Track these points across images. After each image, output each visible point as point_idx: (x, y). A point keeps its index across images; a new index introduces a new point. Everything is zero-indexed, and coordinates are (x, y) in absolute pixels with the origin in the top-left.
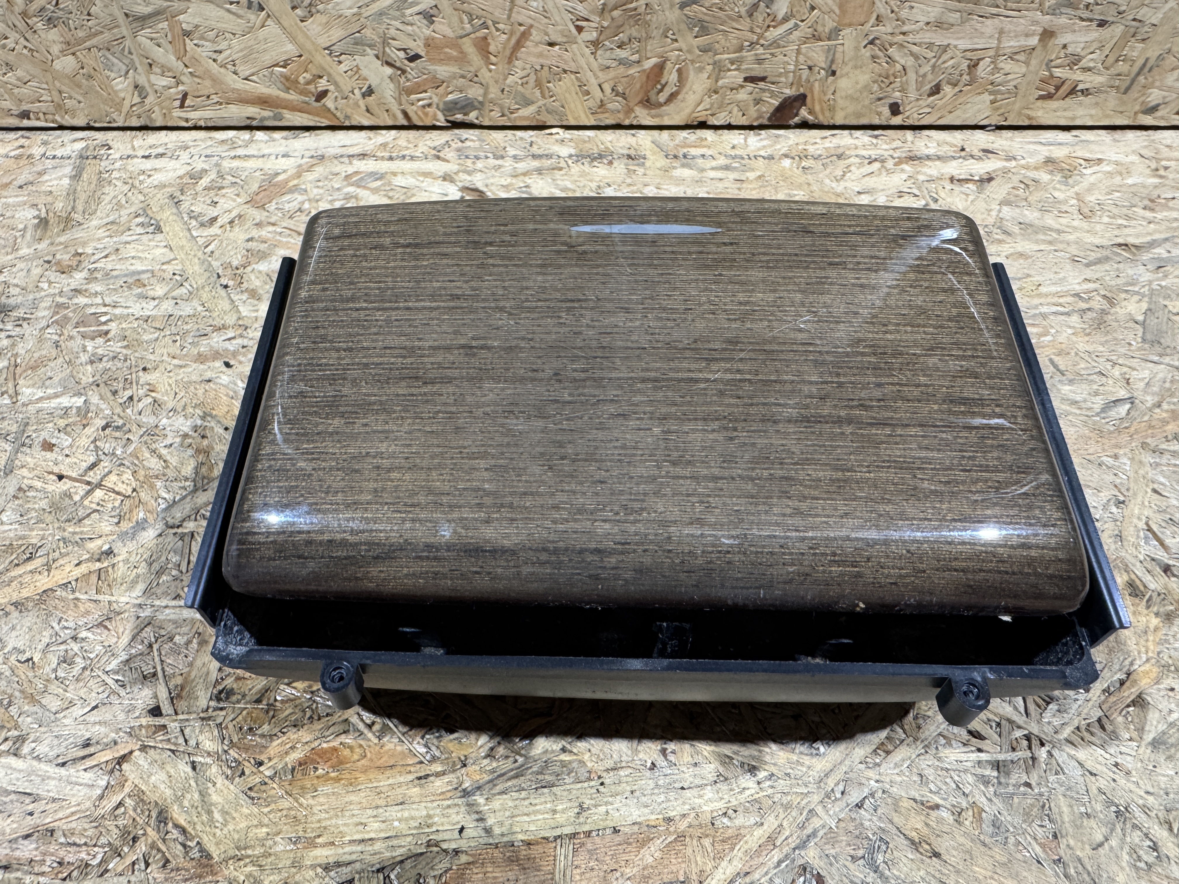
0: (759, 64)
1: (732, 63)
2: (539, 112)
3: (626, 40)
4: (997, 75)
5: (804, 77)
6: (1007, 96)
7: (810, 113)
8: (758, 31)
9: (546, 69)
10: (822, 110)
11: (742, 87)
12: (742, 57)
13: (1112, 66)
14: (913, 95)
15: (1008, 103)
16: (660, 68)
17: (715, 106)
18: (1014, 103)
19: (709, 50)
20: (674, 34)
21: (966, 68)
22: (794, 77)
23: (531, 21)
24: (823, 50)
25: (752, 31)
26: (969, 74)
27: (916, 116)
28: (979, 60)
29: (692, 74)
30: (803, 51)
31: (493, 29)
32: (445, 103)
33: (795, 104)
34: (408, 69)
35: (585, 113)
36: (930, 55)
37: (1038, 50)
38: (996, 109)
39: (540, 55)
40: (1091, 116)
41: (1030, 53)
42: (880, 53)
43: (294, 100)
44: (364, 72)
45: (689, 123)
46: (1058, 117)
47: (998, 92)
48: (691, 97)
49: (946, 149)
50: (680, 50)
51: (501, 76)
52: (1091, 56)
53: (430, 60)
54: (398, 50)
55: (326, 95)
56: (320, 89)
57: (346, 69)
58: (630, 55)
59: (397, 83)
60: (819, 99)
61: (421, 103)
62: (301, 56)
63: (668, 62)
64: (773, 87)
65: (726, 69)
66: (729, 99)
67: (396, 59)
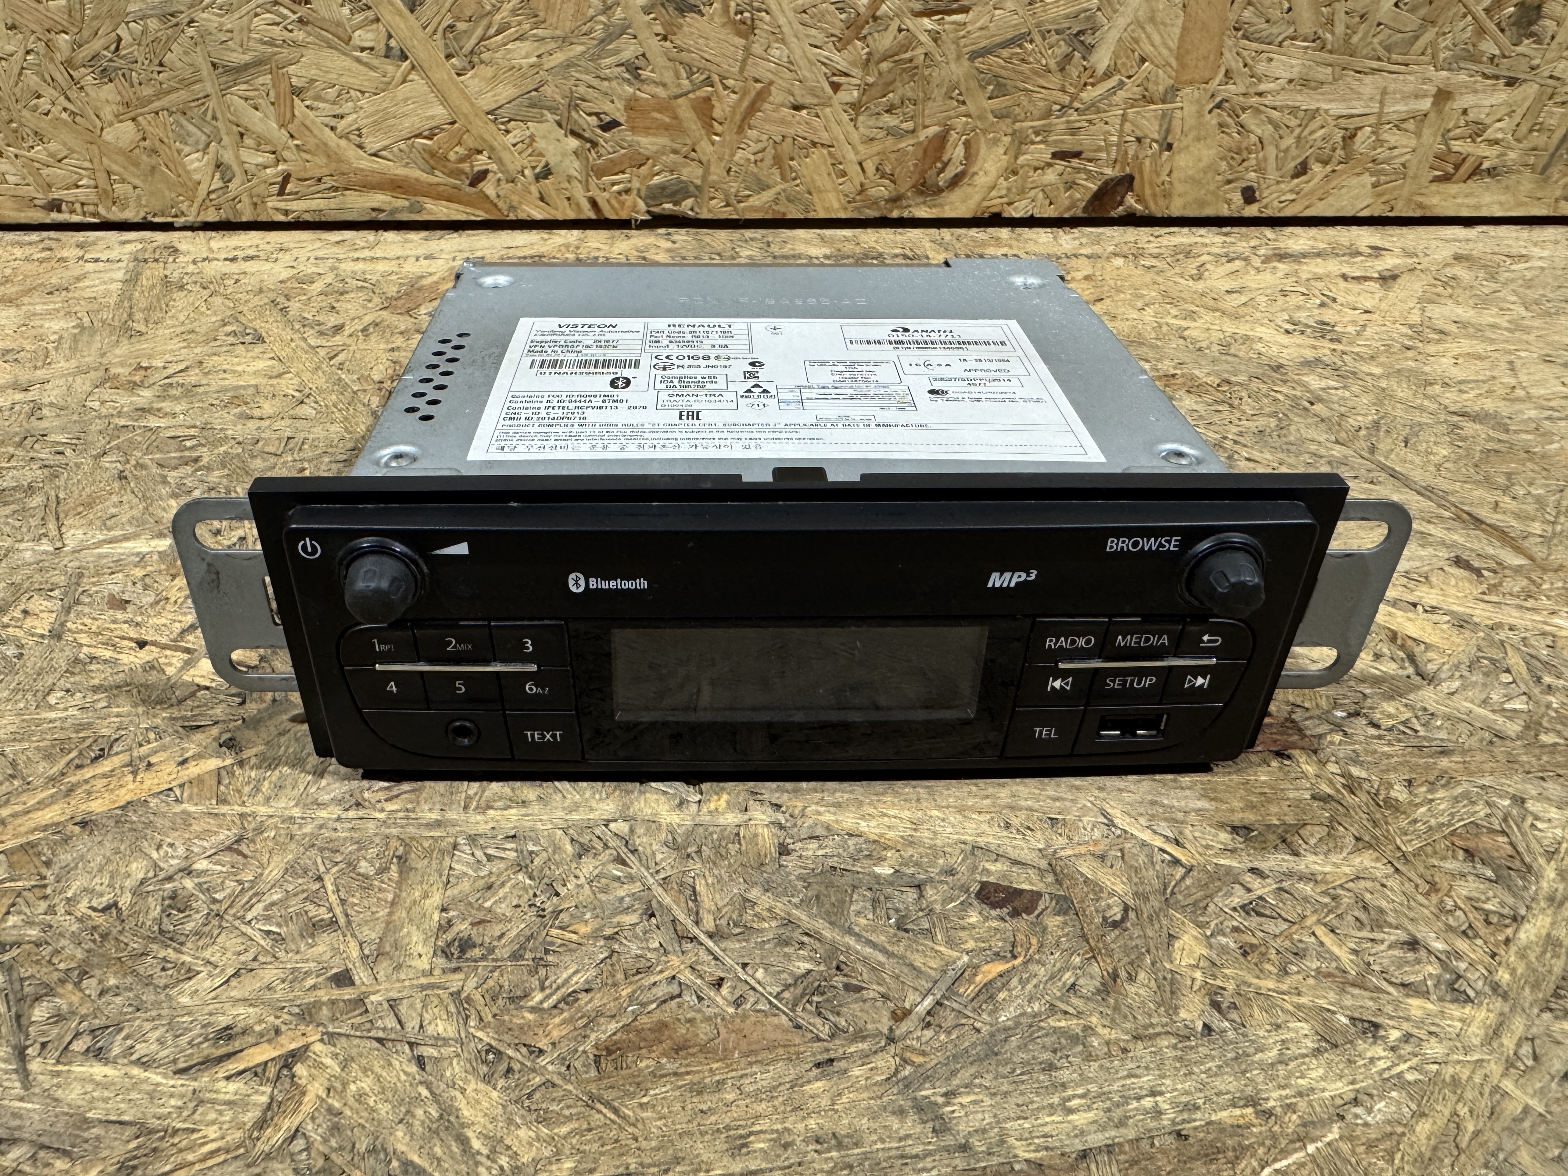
0: (1072, 135)
1: (1037, 134)
2: (776, 201)
3: (897, 101)
4: (1379, 150)
5: (1131, 153)
6: (1393, 177)
7: (1138, 201)
8: (1072, 90)
9: (789, 141)
10: (1155, 196)
11: (1050, 165)
12: (1050, 125)
13: (1525, 138)
14: (1272, 176)
15: (1394, 188)
16: (941, 140)
17: (1014, 190)
18: (1402, 186)
19: (1007, 116)
20: (960, 94)
21: (1340, 140)
22: (1118, 151)
23: (770, 76)
24: (1156, 117)
25: (1063, 90)
26: (1344, 148)
27: (1275, 203)
28: (1357, 129)
29: (983, 150)
30: (1130, 117)
31: (720, 87)
32: (648, 187)
33: (1119, 189)
34: (601, 141)
35: (839, 201)
36: (1293, 122)
37: (1432, 116)
38: (1380, 195)
39: (783, 122)
40: (1501, 204)
41: (1422, 121)
42: (1229, 120)
43: (438, 184)
44: (540, 144)
45: (979, 215)
46: (1459, 205)
47: (1382, 172)
48: (981, 180)
49: (1322, 245)
50: (968, 116)
51: (727, 151)
52: (1499, 125)
53: (633, 129)
54: (590, 115)
55: (484, 178)
56: (477, 169)
57: (515, 141)
58: (902, 122)
59: (584, 161)
60: (1151, 181)
61: (616, 188)
62: (454, 123)
63: (953, 132)
64: (1090, 166)
65: (1028, 140)
66: (1033, 182)
67: (585, 127)
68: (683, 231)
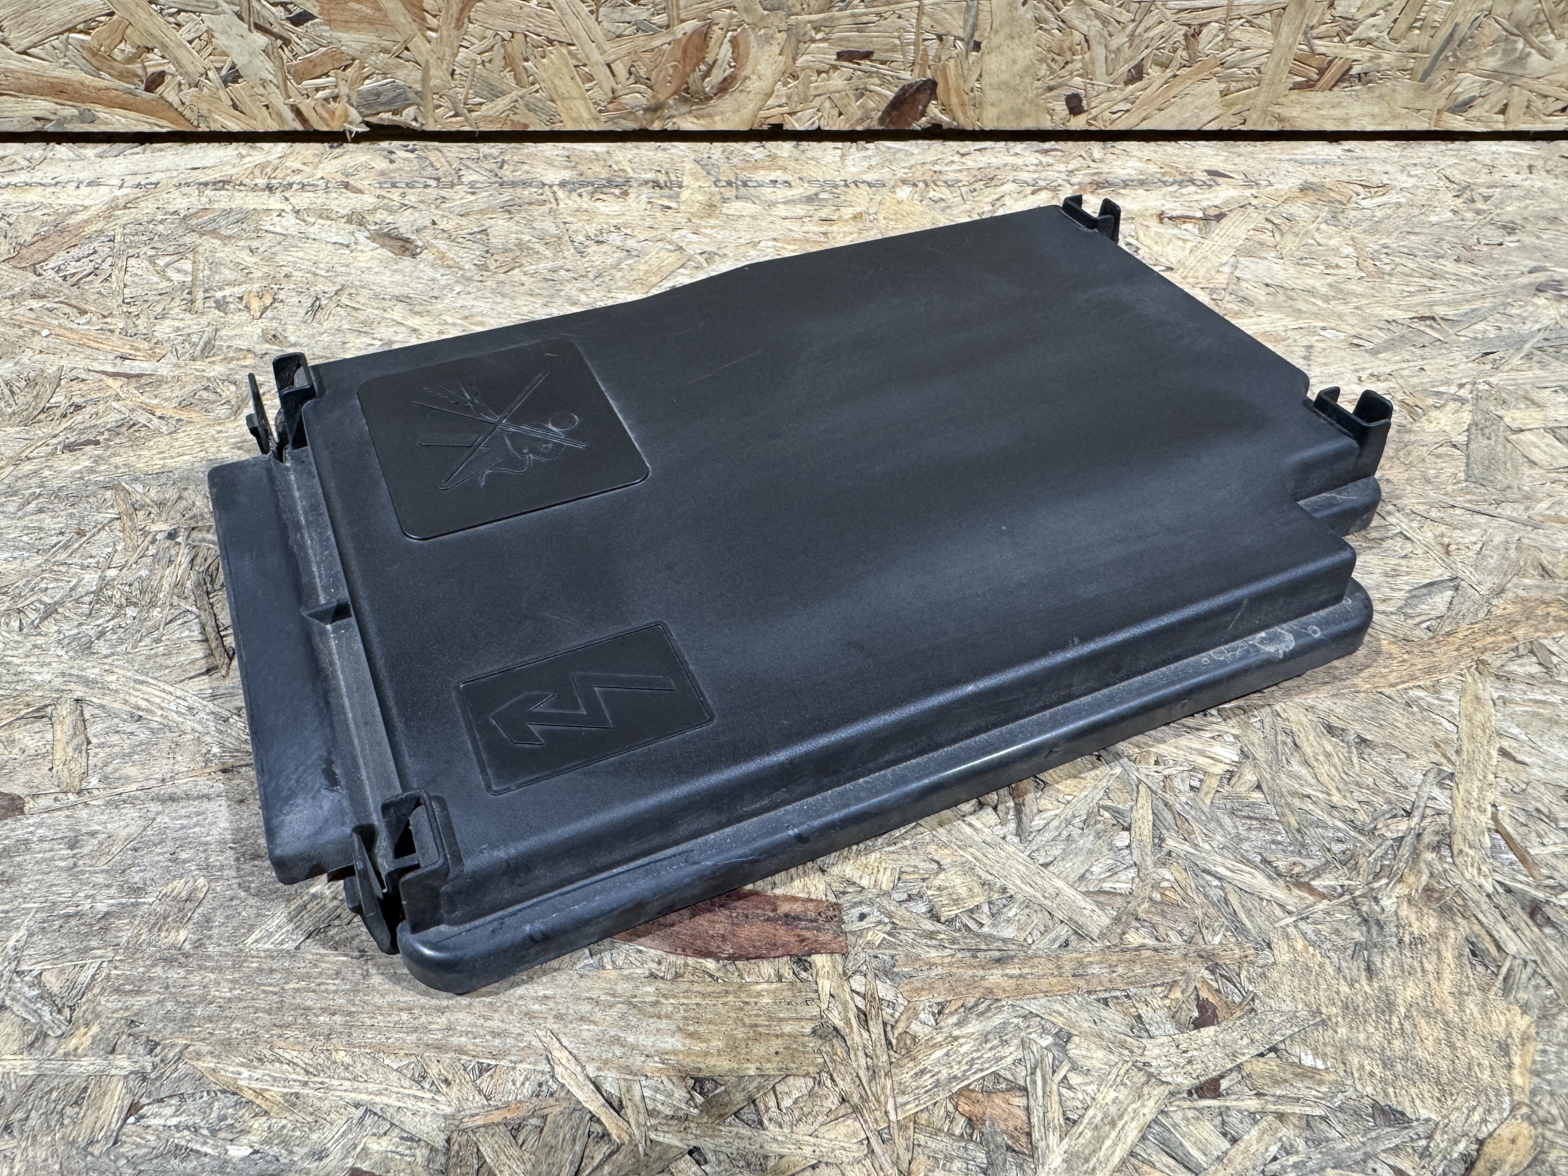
0: (860, 31)
1: (817, 30)
2: (513, 109)
4: (1229, 51)
5: (932, 53)
6: (1246, 84)
7: (944, 111)
9: (519, 37)
10: (963, 105)
11: (835, 68)
12: (832, 19)
13: (1404, 36)
14: (1102, 82)
15: (1249, 96)
16: (703, 37)
17: (795, 98)
18: (1257, 94)
19: (779, 8)
21: (1182, 39)
22: (916, 51)
24: (960, 9)
26: (1186, 49)
27: (1106, 114)
28: (1202, 25)
29: (754, 50)
30: (928, 10)
32: (359, 93)
33: (921, 96)
34: (294, 37)
35: (589, 109)
36: (1126, 17)
37: (1291, 9)
38: (1231, 105)
39: (509, 14)
40: (1373, 116)
41: (1280, 15)
42: (1048, 14)
43: (107, 89)
44: (221, 41)
45: (756, 126)
46: (1323, 117)
47: (1232, 77)
48: (755, 85)
49: (1152, 169)
50: (732, 7)
51: (448, 51)
52: (1373, 20)
53: (329, 22)
54: (274, 4)
55: (162, 82)
56: (150, 70)
57: (190, 37)
58: (653, 14)
59: (277, 62)
60: (957, 89)
61: (320, 94)
62: (112, 14)
63: (715, 28)
64: (884, 69)
65: (807, 38)
66: (816, 88)
67: (272, 20)
68: (409, 145)
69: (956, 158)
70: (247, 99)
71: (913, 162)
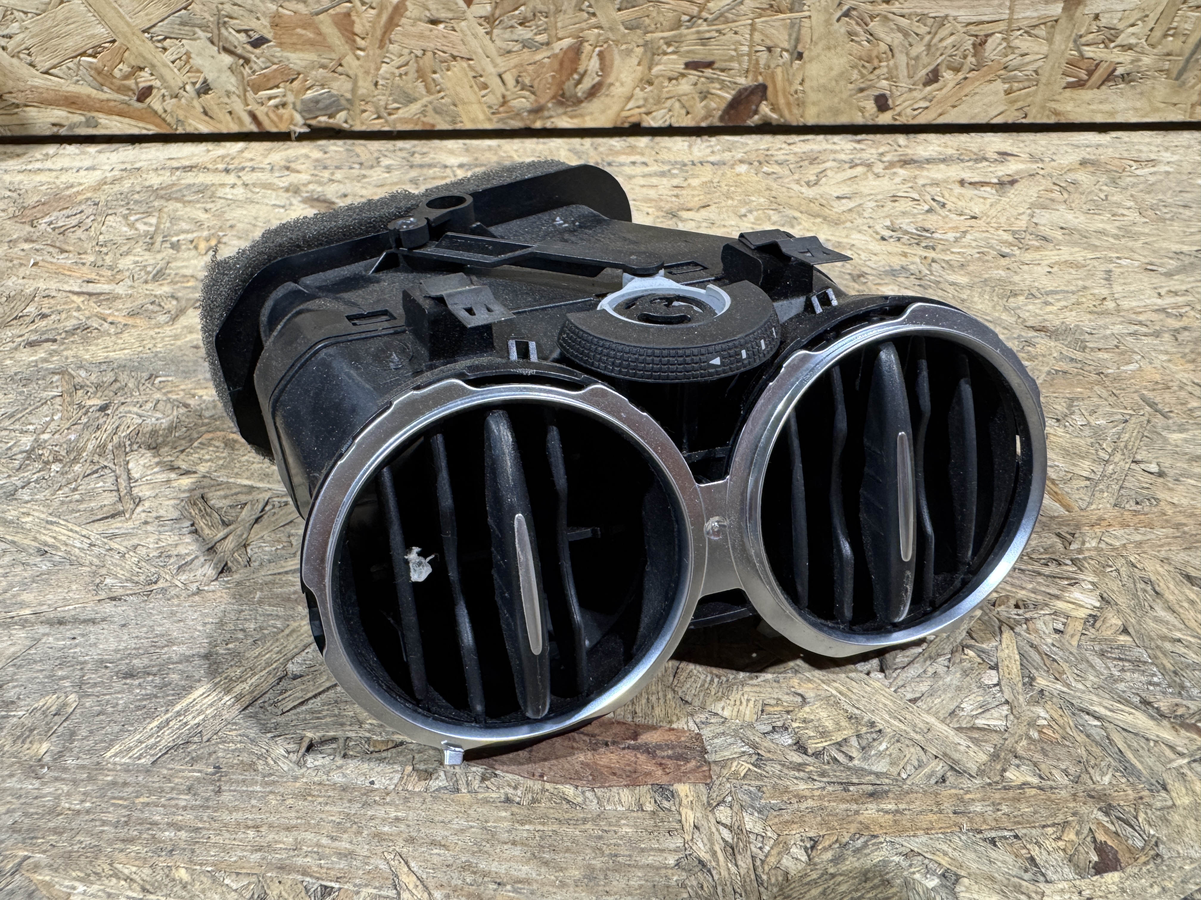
0: (703, 45)
1: (668, 44)
2: (424, 113)
3: (530, 15)
4: (1011, 57)
5: (762, 62)
6: (1026, 84)
7: (773, 110)
8: (700, 1)
9: (429, 54)
10: (789, 104)
11: (683, 75)
12: (681, 35)
13: (1159, 43)
14: (904, 83)
15: (1028, 95)
16: (576, 51)
17: (651, 101)
18: (1035, 93)
19: (638, 27)
20: (590, 6)
21: (970, 47)
22: (750, 61)
24: (784, 26)
25: (691, 1)
26: (974, 55)
27: (909, 110)
28: (987, 36)
29: (617, 61)
30: (759, 26)
31: (358, 3)
32: (303, 102)
33: (754, 98)
34: (253, 57)
35: (484, 112)
36: (923, 30)
37: (1062, 21)
38: (1013, 102)
39: (421, 36)
40: (1136, 109)
41: (1053, 27)
42: (858, 29)
43: (108, 100)
44: (196, 61)
45: (619, 124)
46: (1093, 111)
47: (1015, 79)
48: (618, 90)
49: (950, 151)
50: (600, 27)
51: (373, 66)
52: (1131, 30)
53: (280, 45)
54: (239, 31)
55: (150, 94)
56: (142, 85)
57: (173, 58)
58: (536, 34)
59: (240, 76)
60: (784, 90)
61: (272, 102)
62: (114, 41)
63: (586, 44)
64: (723, 76)
65: (660, 51)
66: (668, 92)
67: (236, 44)
68: (340, 142)
69: (784, 146)
70: (215, 107)
71: (748, 148)
